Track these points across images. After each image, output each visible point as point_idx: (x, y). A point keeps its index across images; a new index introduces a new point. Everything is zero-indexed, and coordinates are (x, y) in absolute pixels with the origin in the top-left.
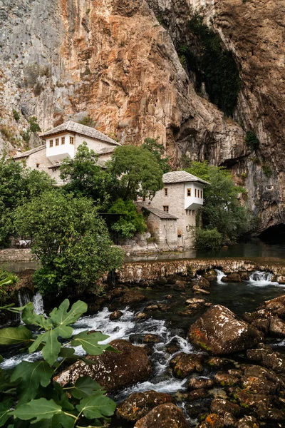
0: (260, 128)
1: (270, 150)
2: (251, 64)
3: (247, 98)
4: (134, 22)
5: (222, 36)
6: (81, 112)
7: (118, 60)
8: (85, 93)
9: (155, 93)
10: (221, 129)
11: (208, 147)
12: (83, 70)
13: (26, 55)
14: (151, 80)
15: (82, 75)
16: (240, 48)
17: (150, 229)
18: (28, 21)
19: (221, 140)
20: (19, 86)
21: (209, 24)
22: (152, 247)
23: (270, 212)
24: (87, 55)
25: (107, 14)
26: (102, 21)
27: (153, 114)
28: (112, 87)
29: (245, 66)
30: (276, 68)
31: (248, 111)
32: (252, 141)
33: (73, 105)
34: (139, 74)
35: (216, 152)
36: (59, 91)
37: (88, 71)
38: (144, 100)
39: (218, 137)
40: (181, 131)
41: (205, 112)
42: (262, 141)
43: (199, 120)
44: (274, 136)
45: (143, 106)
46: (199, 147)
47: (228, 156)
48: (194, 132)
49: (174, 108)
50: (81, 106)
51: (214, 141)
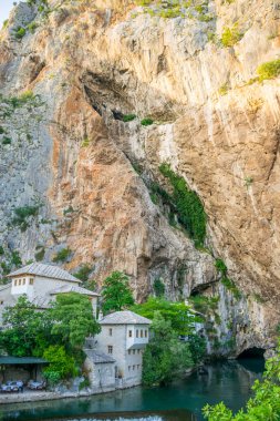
0: (227, 255)
1: (237, 276)
2: (211, 202)
3: (213, 229)
4: (115, 168)
5: (186, 179)
6: (61, 245)
7: (97, 200)
9: (126, 227)
10: (192, 255)
12: (67, 208)
13: (19, 199)
14: (124, 216)
15: (65, 212)
16: (201, 189)
17: (84, 372)
18: (23, 173)
19: (192, 267)
20: (9, 224)
21: (175, 170)
22: (84, 392)
24: (71, 196)
25: (90, 164)
26: (85, 169)
27: (124, 246)
28: (90, 222)
30: (230, 207)
31: (214, 240)
32: (221, 266)
33: (55, 237)
34: (114, 211)
35: (188, 278)
36: (42, 227)
37: (71, 209)
38: (116, 235)
39: (189, 264)
40: (152, 260)
41: (176, 241)
42: (229, 268)
43: (171, 249)
44: (237, 263)
45: (115, 239)
46: (172, 274)
47: (200, 281)
48: (166, 260)
49: (145, 241)
50: (62, 238)
51: (186, 267)
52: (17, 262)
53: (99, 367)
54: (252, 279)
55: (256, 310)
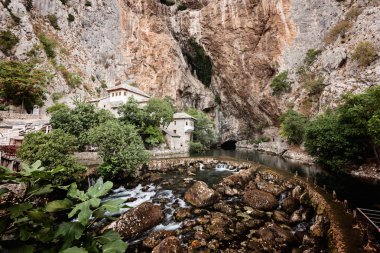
0: (222, 93)
1: (226, 105)
2: (218, 63)
3: (216, 79)
4: (161, 37)
5: (204, 48)
6: (131, 80)
7: (152, 55)
8: (134, 70)
9: (171, 73)
10: (203, 93)
11: (197, 101)
12: (133, 58)
13: (101, 47)
14: (169, 66)
15: (132, 60)
16: (213, 55)
17: (166, 142)
18: (104, 30)
19: (203, 99)
20: (96, 63)
21: (198, 42)
22: (167, 151)
23: (226, 134)
24: (136, 50)
25: (147, 31)
26: (144, 34)
27: (170, 83)
28: (148, 68)
29: (215, 64)
30: (229, 66)
31: (216, 85)
32: (218, 100)
33: (127, 75)
34: (163, 63)
35: (200, 104)
36: (119, 67)
37: (136, 59)
38: (165, 76)
39: (202, 97)
40: (183, 93)
41: (196, 84)
42: (222, 100)
43: (193, 88)
44: (228, 98)
45: (164, 79)
46: (193, 101)
47: (206, 107)
48: (190, 94)
49: (180, 81)
50: (131, 76)
51: (199, 99)
52: (104, 86)
54: (235, 106)
55: (234, 122)
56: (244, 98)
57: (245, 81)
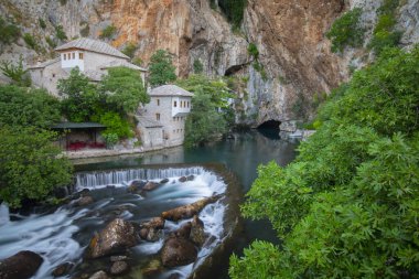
0: (260, 40)
1: (266, 60)
3: (251, 15)
6: (106, 21)
9: (169, 7)
10: (229, 39)
11: (217, 55)
19: (228, 50)
22: (138, 149)
23: (265, 110)
27: (168, 26)
31: (251, 25)
32: (253, 51)
33: (98, 14)
35: (224, 59)
38: (160, 14)
39: (225, 47)
40: (193, 42)
41: (216, 24)
42: (260, 52)
43: (210, 31)
44: (269, 49)
45: (159, 18)
46: (210, 55)
47: (234, 63)
48: (205, 42)
49: (187, 21)
50: (106, 15)
51: (223, 50)
53: (150, 130)
54: (279, 64)
55: (278, 90)
56: (294, 52)
57: (295, 20)
